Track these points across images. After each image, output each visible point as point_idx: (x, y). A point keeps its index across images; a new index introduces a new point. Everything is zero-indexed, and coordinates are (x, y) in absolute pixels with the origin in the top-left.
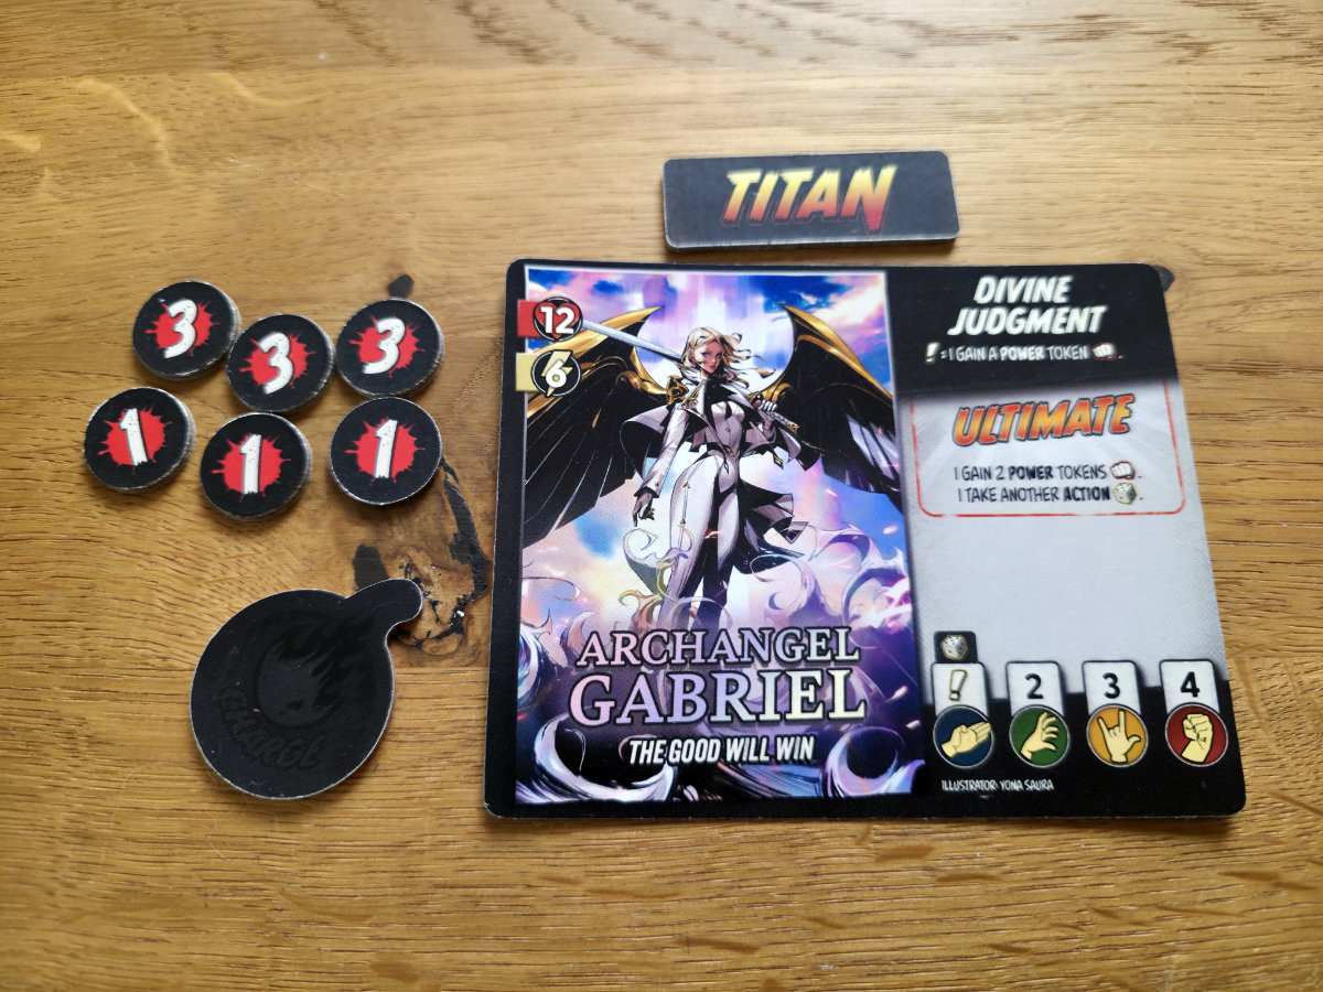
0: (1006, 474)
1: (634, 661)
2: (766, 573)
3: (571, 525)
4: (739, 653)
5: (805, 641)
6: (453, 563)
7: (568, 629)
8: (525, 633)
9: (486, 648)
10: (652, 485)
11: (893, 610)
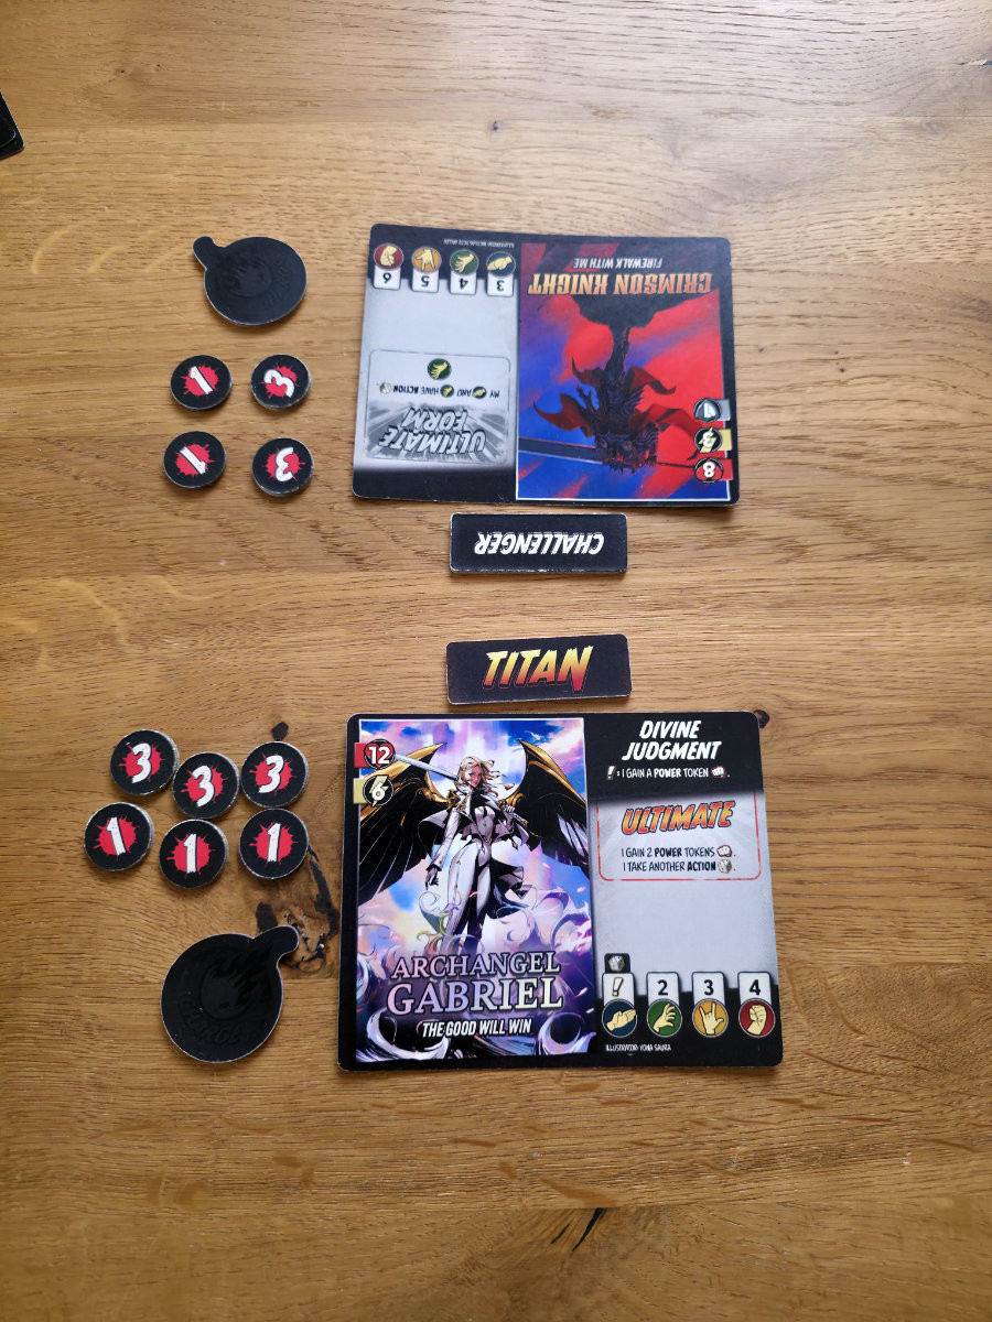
0: (653, 853)
1: (425, 975)
2: (506, 918)
3: (387, 891)
4: (488, 968)
5: (528, 960)
6: (317, 913)
7: (385, 957)
8: (360, 958)
9: (338, 967)
10: (437, 863)
11: (581, 940)
